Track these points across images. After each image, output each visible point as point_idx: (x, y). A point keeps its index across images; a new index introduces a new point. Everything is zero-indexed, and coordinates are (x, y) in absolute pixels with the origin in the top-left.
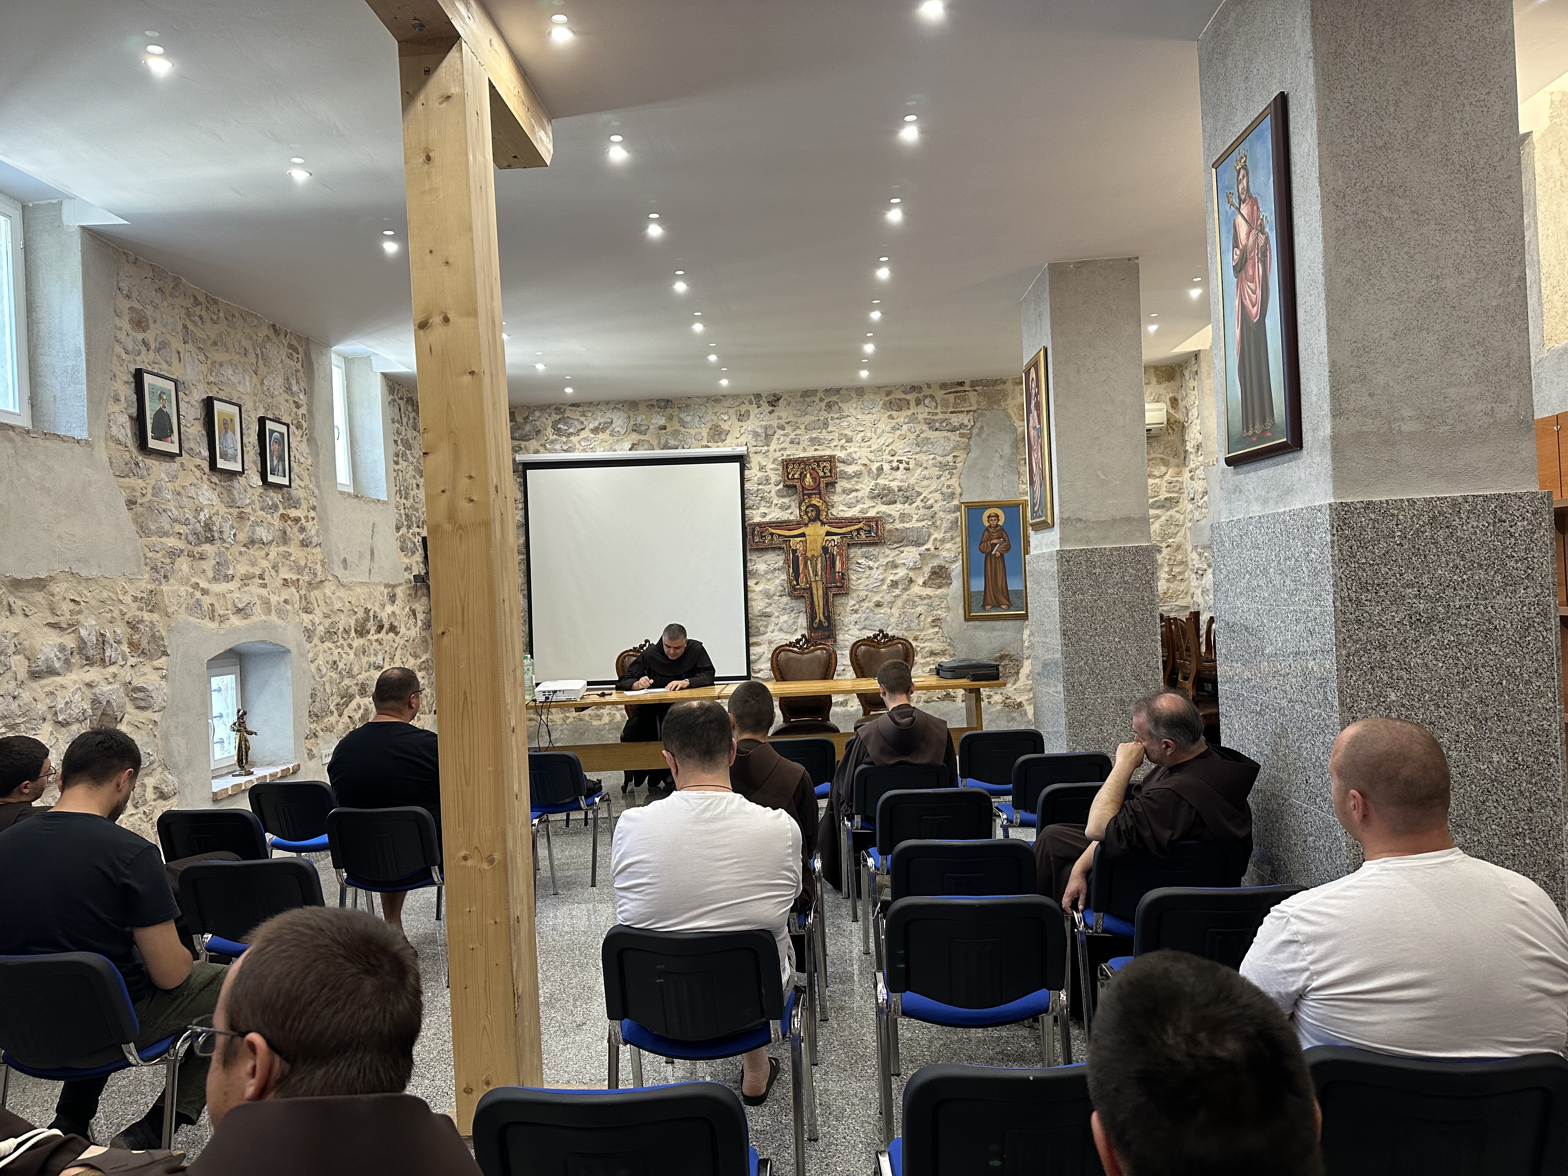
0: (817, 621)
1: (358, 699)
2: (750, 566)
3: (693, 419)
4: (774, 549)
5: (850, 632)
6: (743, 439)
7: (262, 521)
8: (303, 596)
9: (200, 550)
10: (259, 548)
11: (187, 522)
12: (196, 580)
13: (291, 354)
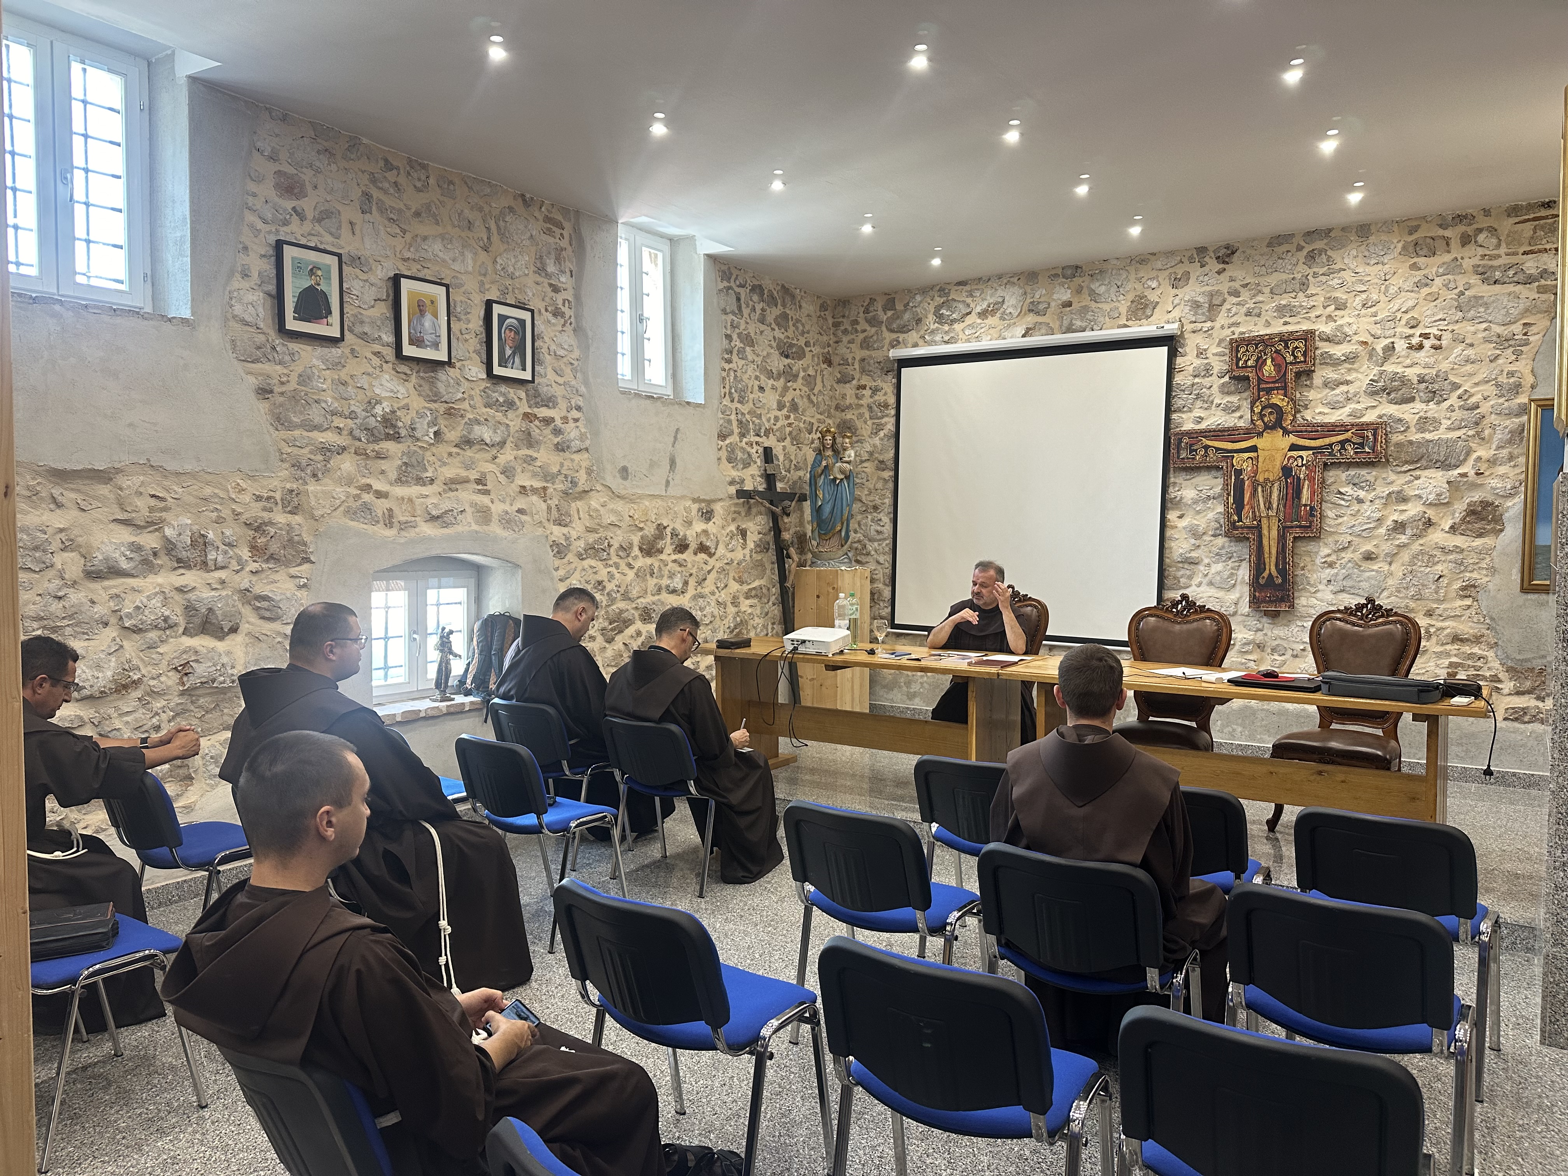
0: (1266, 574)
1: (638, 625)
2: (1173, 492)
3: (1108, 291)
4: (1209, 468)
5: (1319, 595)
6: (1176, 314)
7: (486, 420)
8: (553, 506)
9: (377, 448)
10: (480, 450)
11: (352, 416)
12: (368, 481)
13: (549, 229)
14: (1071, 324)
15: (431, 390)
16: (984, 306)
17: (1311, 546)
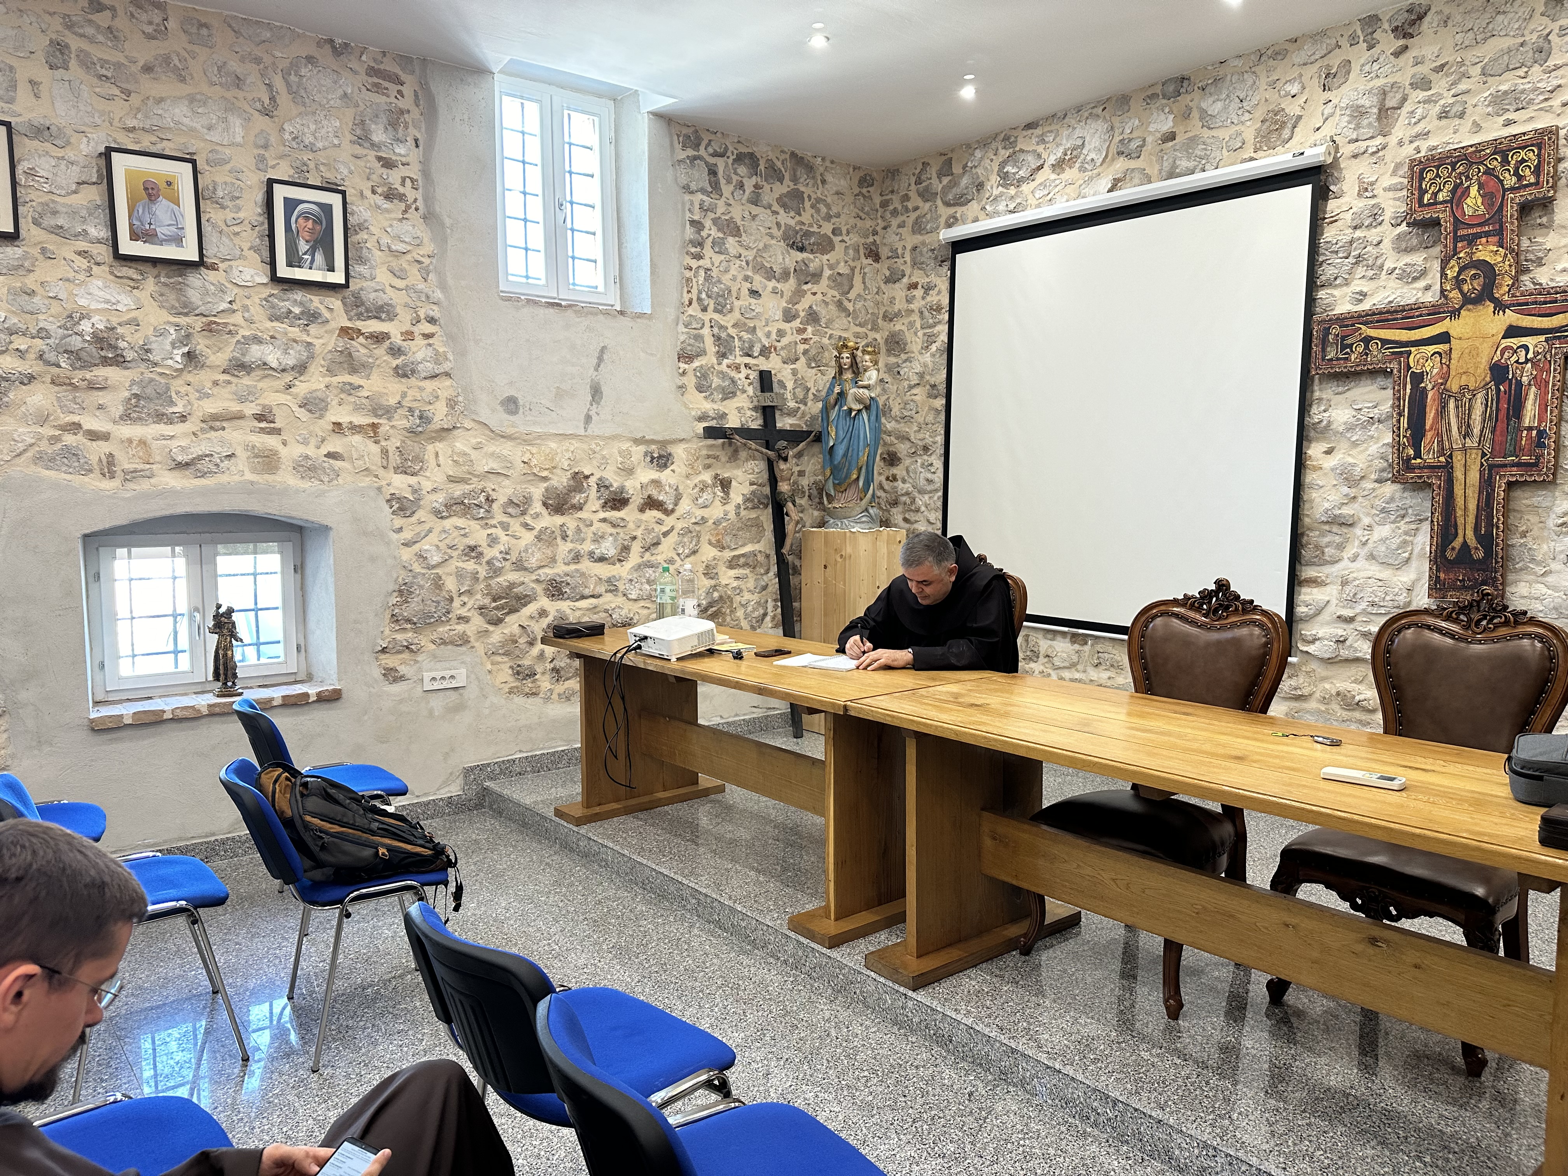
2: (1316, 414)
3: (1225, 108)
4: (1373, 373)
6: (1328, 131)
7: (272, 337)
8: (391, 450)
9: (88, 376)
10: (266, 377)
11: (43, 334)
12: (76, 418)
13: (376, 85)
14: (1174, 166)
15: (178, 300)
16: (1059, 154)
17: (1539, 498)
